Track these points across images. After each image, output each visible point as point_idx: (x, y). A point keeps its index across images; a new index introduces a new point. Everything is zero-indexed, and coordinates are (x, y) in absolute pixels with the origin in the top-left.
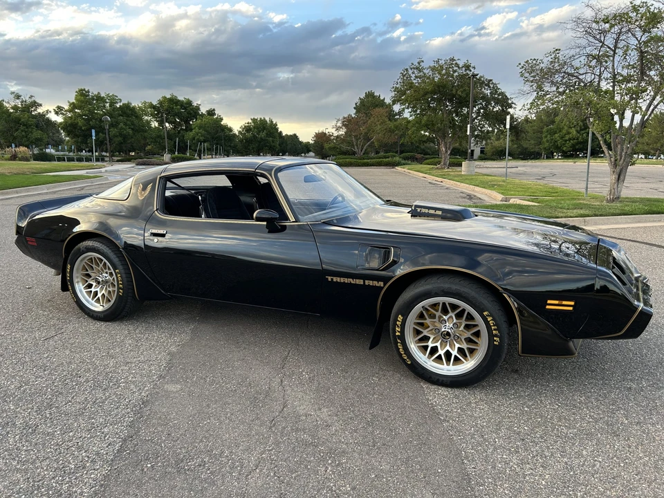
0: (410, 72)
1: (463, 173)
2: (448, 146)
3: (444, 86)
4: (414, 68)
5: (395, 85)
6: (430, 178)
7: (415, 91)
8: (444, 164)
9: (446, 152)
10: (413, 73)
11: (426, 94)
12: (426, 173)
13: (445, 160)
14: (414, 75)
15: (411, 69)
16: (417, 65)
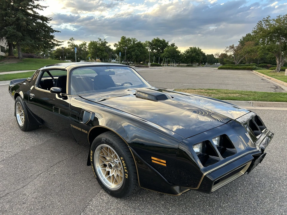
0: (263, 22)
1: (285, 75)
2: (280, 60)
3: (280, 29)
4: (265, 21)
5: (254, 30)
6: (266, 77)
7: (263, 32)
8: (278, 70)
9: (279, 63)
10: (264, 23)
11: (269, 34)
12: (265, 74)
13: (278, 68)
14: (265, 24)
15: (263, 21)
16: (267, 19)
